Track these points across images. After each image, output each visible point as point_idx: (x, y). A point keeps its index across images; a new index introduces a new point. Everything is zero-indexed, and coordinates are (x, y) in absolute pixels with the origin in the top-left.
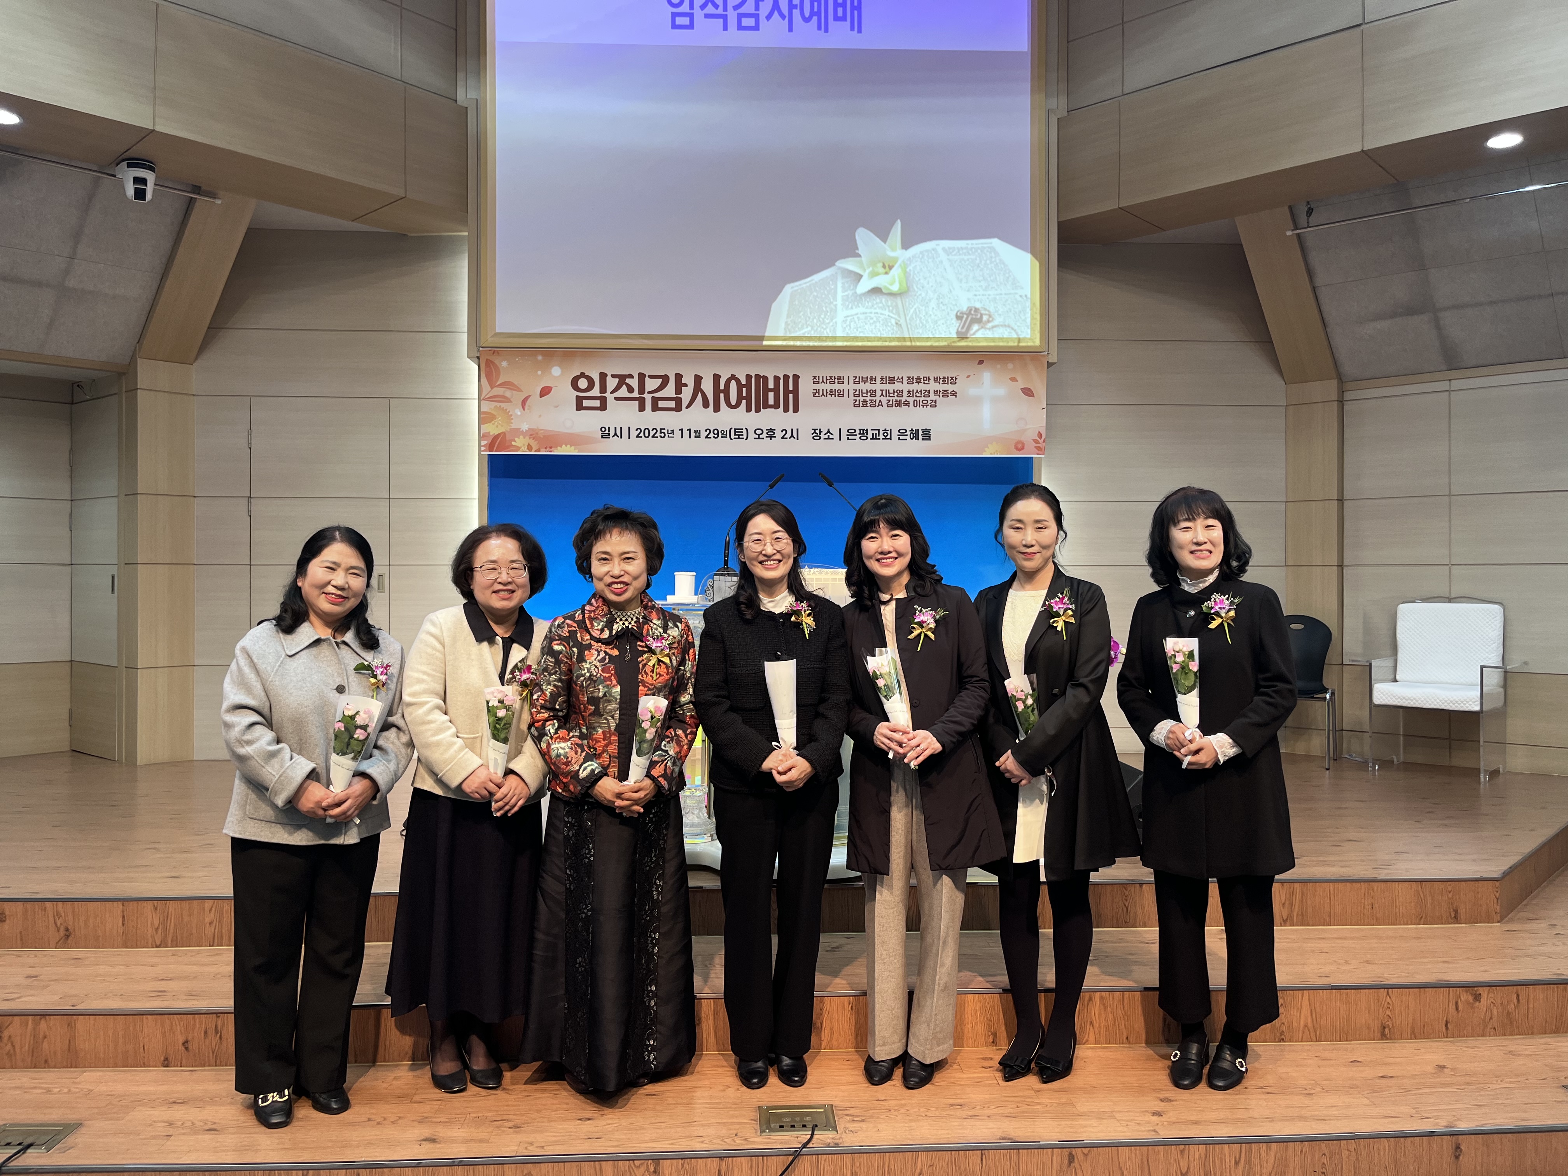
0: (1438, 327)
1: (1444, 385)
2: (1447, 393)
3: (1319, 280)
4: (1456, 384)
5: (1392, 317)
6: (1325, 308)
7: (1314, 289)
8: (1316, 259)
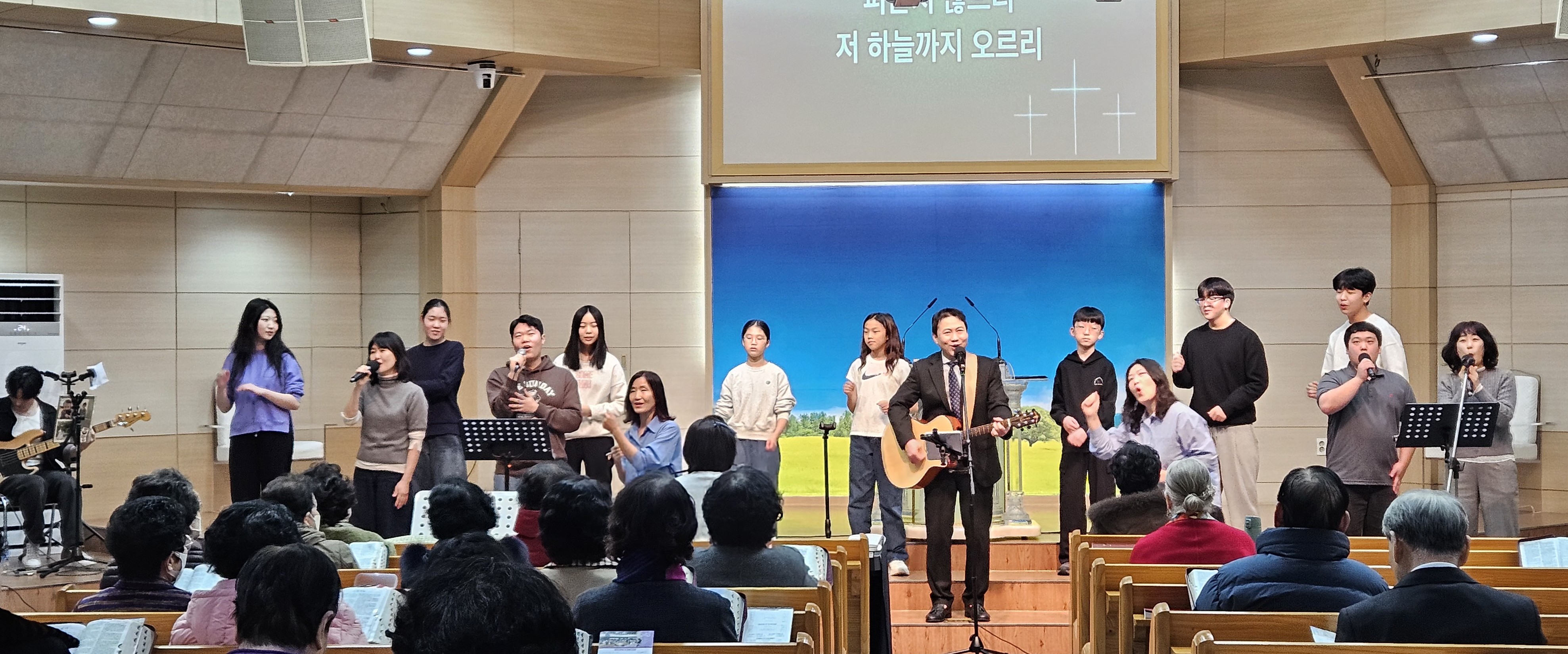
0: (1493, 150)
1: (1506, 195)
2: (1508, 201)
3: (1400, 108)
4: (1516, 194)
5: (1459, 139)
6: (1408, 129)
7: (1396, 116)
8: (1393, 94)
